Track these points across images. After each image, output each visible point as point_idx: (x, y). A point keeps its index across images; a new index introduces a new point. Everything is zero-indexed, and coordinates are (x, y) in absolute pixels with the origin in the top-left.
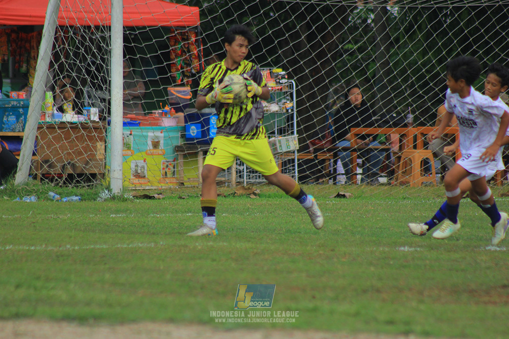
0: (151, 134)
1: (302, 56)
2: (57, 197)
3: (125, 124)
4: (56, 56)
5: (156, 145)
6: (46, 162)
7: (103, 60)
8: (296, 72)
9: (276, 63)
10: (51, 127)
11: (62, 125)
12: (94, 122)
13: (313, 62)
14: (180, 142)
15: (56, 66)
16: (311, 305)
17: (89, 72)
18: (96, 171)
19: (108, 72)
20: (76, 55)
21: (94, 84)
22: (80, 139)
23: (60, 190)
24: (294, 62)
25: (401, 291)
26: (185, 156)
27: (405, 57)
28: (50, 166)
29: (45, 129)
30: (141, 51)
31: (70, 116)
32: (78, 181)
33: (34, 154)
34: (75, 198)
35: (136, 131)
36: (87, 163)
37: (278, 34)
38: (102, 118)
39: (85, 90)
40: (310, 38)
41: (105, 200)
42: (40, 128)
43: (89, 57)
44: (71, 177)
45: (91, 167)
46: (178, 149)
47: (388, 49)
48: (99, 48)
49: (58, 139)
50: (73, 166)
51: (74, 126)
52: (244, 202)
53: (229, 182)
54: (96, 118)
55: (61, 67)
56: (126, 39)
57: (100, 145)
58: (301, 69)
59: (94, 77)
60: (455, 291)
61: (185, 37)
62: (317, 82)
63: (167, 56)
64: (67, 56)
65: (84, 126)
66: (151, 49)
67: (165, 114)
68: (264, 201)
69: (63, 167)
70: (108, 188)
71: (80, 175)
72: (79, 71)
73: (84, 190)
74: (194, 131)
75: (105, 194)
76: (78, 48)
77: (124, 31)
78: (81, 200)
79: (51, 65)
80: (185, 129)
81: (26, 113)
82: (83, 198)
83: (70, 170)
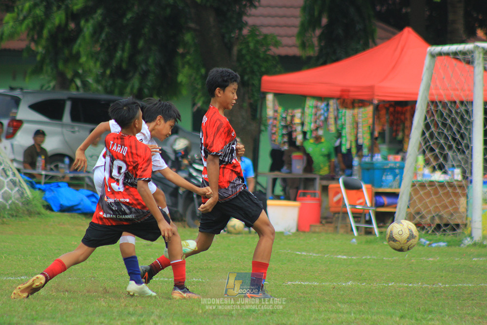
3: (484, 183)
4: (427, 126)
6: (418, 213)
7: (466, 129)
10: (422, 185)
11: (432, 183)
12: (458, 181)
15: (427, 134)
17: (454, 139)
18: (459, 222)
19: (471, 140)
20: (444, 125)
21: (458, 149)
22: (447, 194)
23: (430, 237)
28: (422, 217)
29: (419, 186)
31: (438, 176)
32: (444, 230)
33: (408, 207)
34: (442, 244)
36: (452, 215)
38: (465, 178)
39: (450, 154)
41: (468, 246)
42: (413, 185)
43: (455, 128)
44: (439, 227)
45: (455, 219)
48: (463, 120)
49: (428, 194)
50: (441, 217)
51: (442, 185)
54: (459, 178)
55: (432, 135)
56: (486, 112)
57: (463, 200)
59: (458, 144)
64: (436, 125)
65: (451, 185)
69: (433, 218)
70: (471, 236)
71: (446, 225)
72: (446, 138)
73: (450, 236)
75: (468, 241)
76: (445, 119)
77: (485, 106)
78: (448, 246)
79: (423, 133)
81: (401, 173)
82: (449, 245)
83: (437, 221)
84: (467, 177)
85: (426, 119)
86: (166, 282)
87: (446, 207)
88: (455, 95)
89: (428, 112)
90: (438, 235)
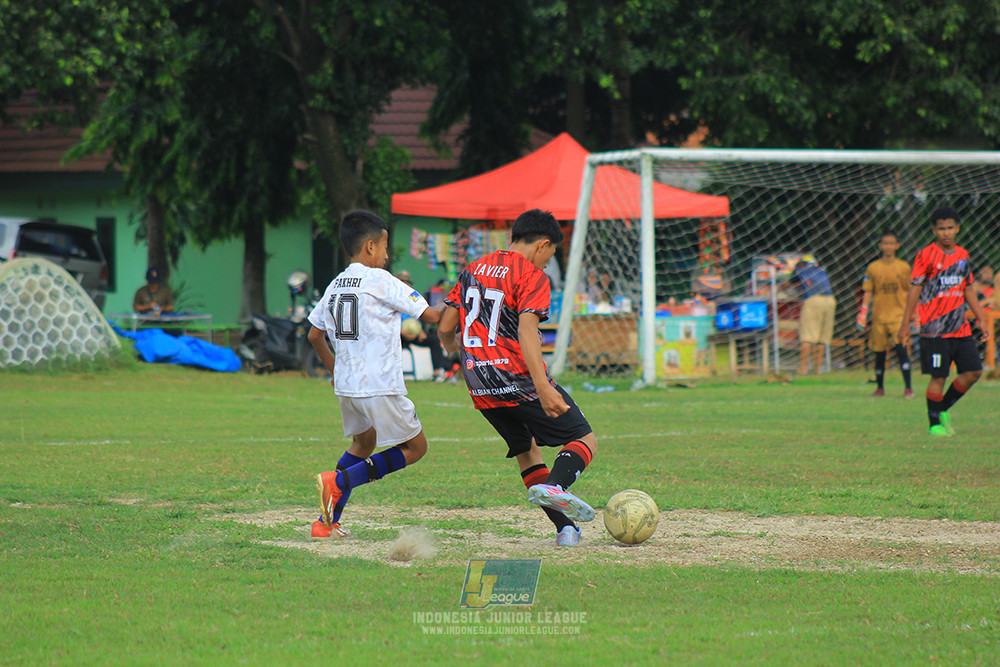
0: (683, 323)
1: (831, 244)
2: (592, 388)
3: (658, 315)
4: (588, 248)
5: (688, 335)
6: (580, 352)
7: (635, 252)
8: (825, 260)
9: (806, 250)
10: (584, 319)
11: (595, 317)
12: (626, 313)
13: (841, 250)
14: (712, 331)
15: (589, 259)
16: (844, 491)
17: (620, 263)
18: (627, 361)
19: (639, 263)
20: (608, 246)
21: (626, 276)
22: (612, 330)
23: (594, 381)
24: (823, 251)
25: (934, 475)
26: (718, 345)
28: (584, 357)
29: (580, 320)
30: (671, 243)
31: (603, 308)
32: (611, 372)
33: (569, 346)
34: (610, 389)
35: (668, 321)
36: (620, 354)
37: (807, 223)
38: (635, 309)
39: (617, 282)
40: (839, 225)
41: (640, 390)
42: (574, 319)
43: (621, 250)
44: (604, 368)
45: (623, 358)
46: (710, 338)
47: (916, 235)
48: (631, 241)
49: (591, 330)
50: (607, 356)
51: (607, 318)
52: (777, 389)
53: (761, 370)
54: (627, 309)
55: (594, 259)
56: (657, 232)
57: (633, 336)
58: (830, 258)
59: (625, 269)
60: (987, 473)
61: (715, 229)
62: (847, 270)
63: (696, 248)
64: (599, 247)
65: (617, 317)
66: (681, 241)
67: (697, 303)
68: (796, 388)
69: (598, 359)
70: (642, 378)
71: (613, 366)
72: (611, 262)
73: (618, 379)
74: (725, 319)
75: (639, 384)
76: (610, 240)
77: (655, 224)
78: (616, 390)
79: (584, 258)
80: (717, 319)
81: (559, 306)
82: (617, 388)
83: (603, 361)
84: (637, 308)
85: (587, 239)
86: (278, 442)
87: (611, 344)
88: (620, 212)
89: (589, 232)
90: (604, 377)
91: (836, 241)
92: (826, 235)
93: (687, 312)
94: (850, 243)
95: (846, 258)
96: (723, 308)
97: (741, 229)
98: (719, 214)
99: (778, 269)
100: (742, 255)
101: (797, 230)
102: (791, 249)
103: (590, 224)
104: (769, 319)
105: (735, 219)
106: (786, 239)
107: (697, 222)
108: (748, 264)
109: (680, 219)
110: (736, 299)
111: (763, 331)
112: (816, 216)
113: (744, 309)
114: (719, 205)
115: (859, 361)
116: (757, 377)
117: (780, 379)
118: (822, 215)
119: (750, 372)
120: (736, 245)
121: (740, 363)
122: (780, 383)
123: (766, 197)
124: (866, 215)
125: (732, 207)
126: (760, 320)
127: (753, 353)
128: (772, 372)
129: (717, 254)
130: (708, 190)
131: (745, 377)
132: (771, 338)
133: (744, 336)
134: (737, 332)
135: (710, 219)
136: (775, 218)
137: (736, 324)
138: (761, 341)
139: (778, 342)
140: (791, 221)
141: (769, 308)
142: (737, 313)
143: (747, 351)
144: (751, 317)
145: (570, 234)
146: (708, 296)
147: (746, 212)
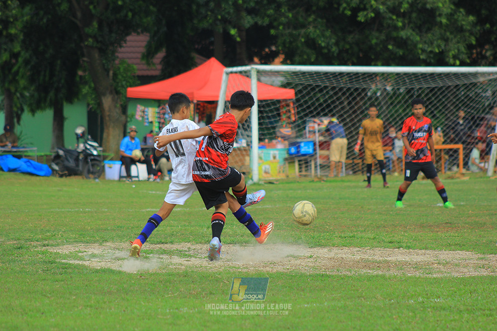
0: (272, 152)
1: (345, 113)
3: (259, 148)
5: (275, 157)
8: (343, 120)
9: (333, 116)
12: (244, 147)
13: (350, 115)
14: (286, 156)
16: (351, 235)
18: (244, 171)
19: (250, 122)
21: (244, 128)
22: (238, 155)
24: (342, 116)
25: (396, 227)
26: (289, 163)
27: (396, 111)
30: (266, 112)
35: (265, 151)
36: (241, 167)
37: (333, 102)
38: (248, 145)
39: (240, 132)
40: (349, 103)
41: (251, 185)
45: (243, 169)
46: (286, 159)
47: (387, 108)
52: (319, 184)
53: (311, 175)
54: (245, 145)
56: (259, 106)
57: (247, 158)
58: (344, 119)
60: (422, 226)
61: (288, 105)
62: (353, 125)
63: (279, 115)
65: (239, 149)
66: (271, 111)
67: (279, 142)
68: (328, 184)
70: (252, 179)
74: (293, 150)
75: (250, 182)
77: (259, 103)
80: (289, 150)
84: (249, 144)
86: (70, 211)
87: (236, 162)
89: (225, 106)
91: (347, 111)
92: (343, 108)
93: (274, 147)
94: (355, 112)
95: (352, 120)
96: (292, 144)
97: (301, 105)
98: (290, 98)
99: (319, 125)
100: (301, 118)
101: (328, 106)
102: (325, 115)
103: (226, 103)
104: (315, 150)
105: (298, 100)
106: (323, 110)
107: (279, 101)
108: (304, 122)
109: (271, 100)
110: (299, 140)
111: (312, 156)
112: (338, 99)
113: (302, 145)
114: (290, 93)
115: (359, 170)
116: (309, 179)
117: (320, 179)
118: (341, 98)
119: (305, 176)
120: (298, 113)
121: (300, 171)
122: (320, 181)
123: (313, 89)
124: (362, 98)
125: (296, 94)
126: (310, 150)
127: (307, 167)
128: (316, 176)
129: (289, 118)
130: (285, 86)
131: (303, 179)
132: (315, 159)
133: (302, 158)
134: (299, 156)
135: (285, 100)
136: (318, 100)
137: (298, 152)
138: (311, 161)
139: (319, 161)
140: (325, 101)
141: (315, 144)
142: (299, 147)
143: (304, 166)
144: (306, 149)
145: (216, 108)
146: (284, 138)
147: (303, 97)
